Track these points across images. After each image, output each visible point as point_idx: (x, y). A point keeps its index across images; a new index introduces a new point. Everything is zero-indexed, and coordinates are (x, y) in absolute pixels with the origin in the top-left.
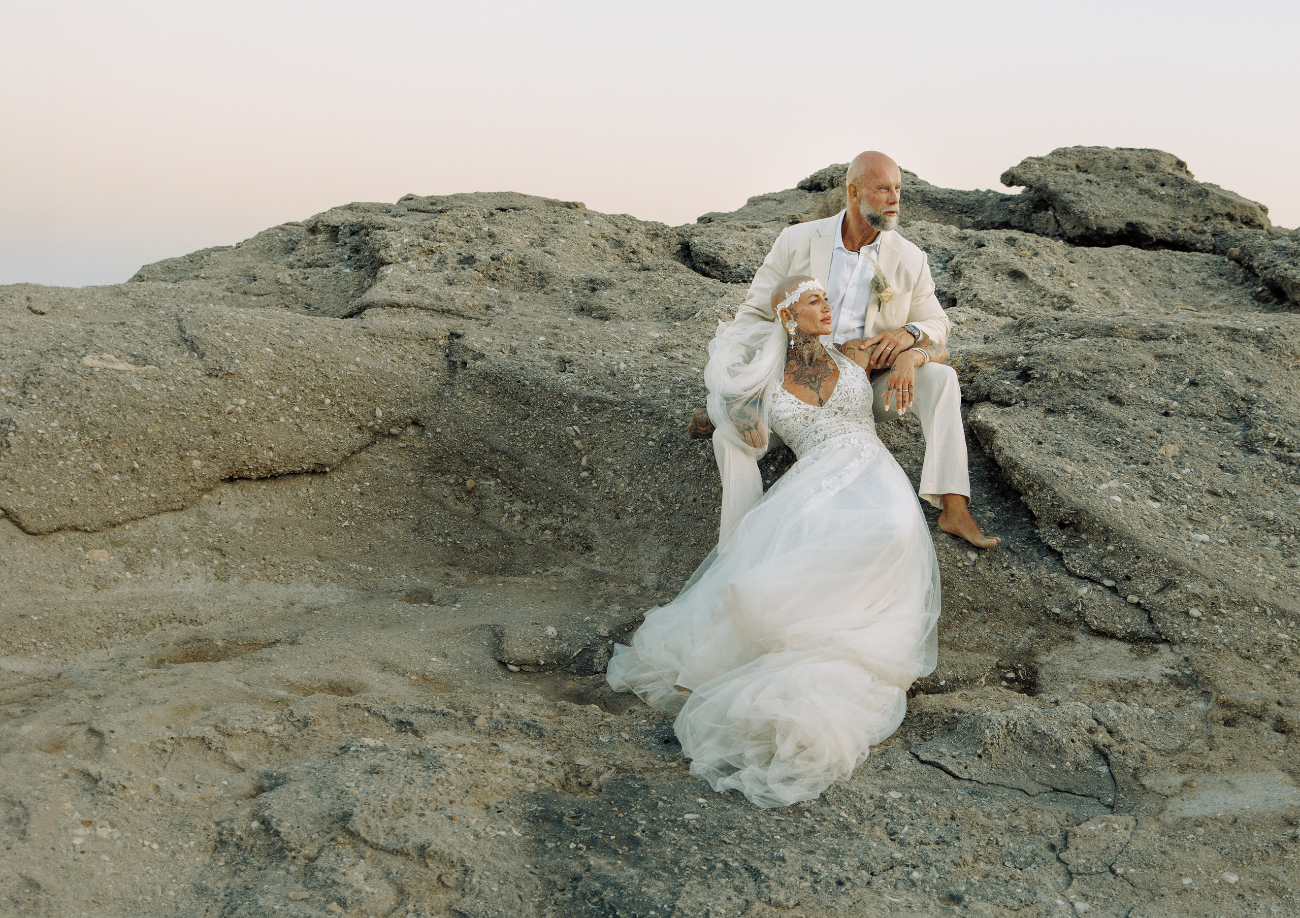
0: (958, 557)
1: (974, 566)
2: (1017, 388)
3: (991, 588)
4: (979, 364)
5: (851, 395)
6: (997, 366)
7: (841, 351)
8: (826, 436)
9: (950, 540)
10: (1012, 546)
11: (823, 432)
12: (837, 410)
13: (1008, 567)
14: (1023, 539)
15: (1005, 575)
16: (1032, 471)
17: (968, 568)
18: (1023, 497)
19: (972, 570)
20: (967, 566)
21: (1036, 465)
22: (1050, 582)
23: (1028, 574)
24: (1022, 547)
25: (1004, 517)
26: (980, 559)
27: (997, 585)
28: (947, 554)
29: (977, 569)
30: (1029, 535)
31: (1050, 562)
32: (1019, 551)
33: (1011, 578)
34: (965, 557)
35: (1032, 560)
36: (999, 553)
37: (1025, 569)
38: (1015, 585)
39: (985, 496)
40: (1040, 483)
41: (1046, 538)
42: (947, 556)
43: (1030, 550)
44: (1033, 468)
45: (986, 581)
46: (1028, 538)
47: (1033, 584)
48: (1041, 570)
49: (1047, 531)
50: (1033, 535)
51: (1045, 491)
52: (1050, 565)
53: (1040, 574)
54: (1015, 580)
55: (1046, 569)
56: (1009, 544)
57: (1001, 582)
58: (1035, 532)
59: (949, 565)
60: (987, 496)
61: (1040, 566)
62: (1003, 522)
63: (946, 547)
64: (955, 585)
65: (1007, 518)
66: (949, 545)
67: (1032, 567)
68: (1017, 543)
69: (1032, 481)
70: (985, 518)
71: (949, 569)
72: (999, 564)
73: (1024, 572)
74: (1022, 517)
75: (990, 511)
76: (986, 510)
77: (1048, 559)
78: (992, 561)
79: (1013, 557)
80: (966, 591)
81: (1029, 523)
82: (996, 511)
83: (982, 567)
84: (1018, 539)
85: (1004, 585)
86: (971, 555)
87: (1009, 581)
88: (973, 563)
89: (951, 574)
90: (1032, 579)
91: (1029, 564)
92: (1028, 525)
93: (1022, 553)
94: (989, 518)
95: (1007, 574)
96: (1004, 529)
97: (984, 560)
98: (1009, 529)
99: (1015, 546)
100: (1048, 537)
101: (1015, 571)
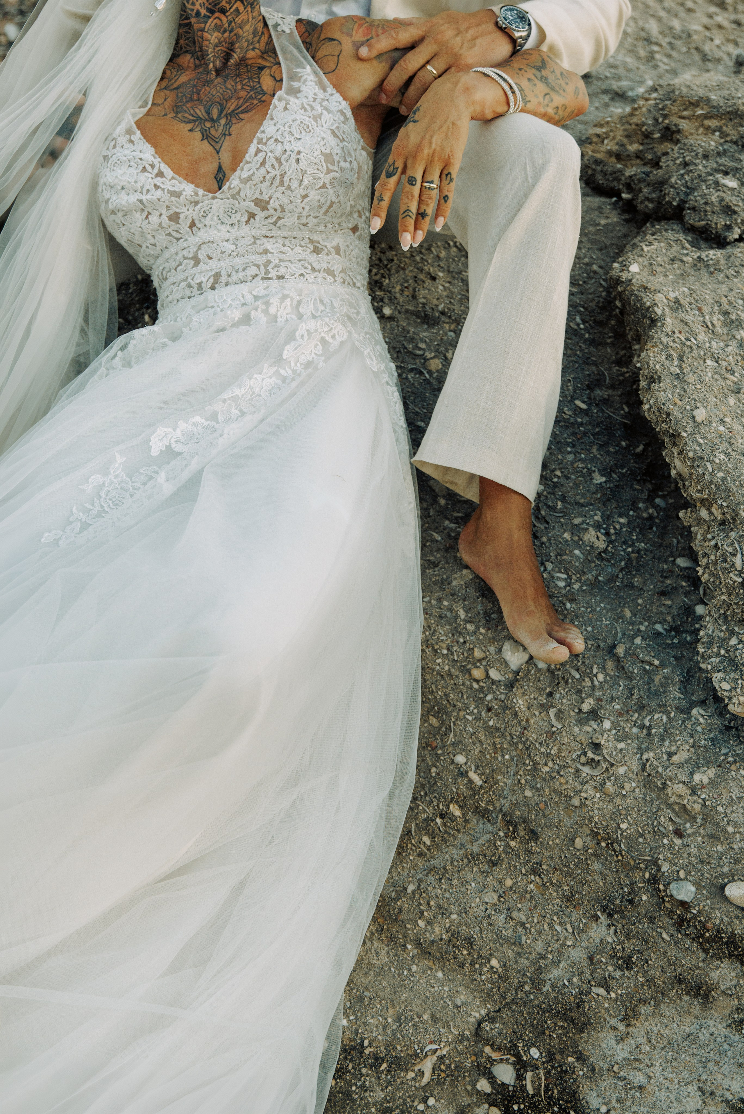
0: (478, 654)
1: (511, 685)
3: (535, 765)
4: (684, 125)
7: (308, 45)
8: (217, 276)
9: (473, 593)
10: (620, 650)
11: (213, 266)
13: (594, 714)
14: (658, 627)
15: (578, 739)
16: (710, 470)
17: (494, 687)
18: (686, 513)
19: (503, 697)
20: (493, 682)
21: (730, 450)
22: (689, 797)
23: (637, 753)
24: (647, 658)
25: (630, 549)
26: (529, 671)
27: (552, 760)
28: (453, 635)
29: (515, 700)
30: (676, 618)
31: (703, 730)
32: (636, 671)
33: (590, 755)
34: (496, 654)
35: (659, 706)
36: (583, 663)
37: (635, 730)
38: (595, 778)
39: (599, 479)
40: (726, 510)
41: (710, 658)
42: (452, 642)
43: (665, 671)
44: (717, 461)
45: (527, 739)
46: (672, 629)
47: (642, 784)
48: (674, 748)
49: (719, 638)
50: (687, 619)
51: (733, 535)
52: (703, 742)
53: (669, 760)
54: (599, 761)
55: (688, 748)
56: (618, 638)
57: (563, 755)
58: (695, 612)
59: (453, 666)
60: (604, 479)
61: (676, 735)
62: (623, 563)
63: (457, 616)
64: (454, 725)
65: (639, 551)
66: (462, 614)
67: (654, 731)
68: (638, 641)
69: (709, 495)
70: (579, 547)
71: (450, 675)
72: (575, 696)
73: (629, 742)
74: (678, 553)
75: (598, 526)
76: (588, 524)
77: (701, 720)
78: (558, 683)
79: (614, 684)
80: (472, 752)
81: (687, 578)
82: (615, 528)
83: (527, 697)
84: (642, 628)
85: (568, 767)
86: (509, 653)
87: (583, 759)
88: (511, 675)
89: (453, 689)
90: (644, 769)
91: (649, 717)
92: (684, 584)
93: (641, 678)
94: (588, 548)
95: (583, 739)
96: (622, 582)
97: (541, 675)
98: (636, 584)
99: (629, 649)
100: (718, 660)
101: (605, 736)
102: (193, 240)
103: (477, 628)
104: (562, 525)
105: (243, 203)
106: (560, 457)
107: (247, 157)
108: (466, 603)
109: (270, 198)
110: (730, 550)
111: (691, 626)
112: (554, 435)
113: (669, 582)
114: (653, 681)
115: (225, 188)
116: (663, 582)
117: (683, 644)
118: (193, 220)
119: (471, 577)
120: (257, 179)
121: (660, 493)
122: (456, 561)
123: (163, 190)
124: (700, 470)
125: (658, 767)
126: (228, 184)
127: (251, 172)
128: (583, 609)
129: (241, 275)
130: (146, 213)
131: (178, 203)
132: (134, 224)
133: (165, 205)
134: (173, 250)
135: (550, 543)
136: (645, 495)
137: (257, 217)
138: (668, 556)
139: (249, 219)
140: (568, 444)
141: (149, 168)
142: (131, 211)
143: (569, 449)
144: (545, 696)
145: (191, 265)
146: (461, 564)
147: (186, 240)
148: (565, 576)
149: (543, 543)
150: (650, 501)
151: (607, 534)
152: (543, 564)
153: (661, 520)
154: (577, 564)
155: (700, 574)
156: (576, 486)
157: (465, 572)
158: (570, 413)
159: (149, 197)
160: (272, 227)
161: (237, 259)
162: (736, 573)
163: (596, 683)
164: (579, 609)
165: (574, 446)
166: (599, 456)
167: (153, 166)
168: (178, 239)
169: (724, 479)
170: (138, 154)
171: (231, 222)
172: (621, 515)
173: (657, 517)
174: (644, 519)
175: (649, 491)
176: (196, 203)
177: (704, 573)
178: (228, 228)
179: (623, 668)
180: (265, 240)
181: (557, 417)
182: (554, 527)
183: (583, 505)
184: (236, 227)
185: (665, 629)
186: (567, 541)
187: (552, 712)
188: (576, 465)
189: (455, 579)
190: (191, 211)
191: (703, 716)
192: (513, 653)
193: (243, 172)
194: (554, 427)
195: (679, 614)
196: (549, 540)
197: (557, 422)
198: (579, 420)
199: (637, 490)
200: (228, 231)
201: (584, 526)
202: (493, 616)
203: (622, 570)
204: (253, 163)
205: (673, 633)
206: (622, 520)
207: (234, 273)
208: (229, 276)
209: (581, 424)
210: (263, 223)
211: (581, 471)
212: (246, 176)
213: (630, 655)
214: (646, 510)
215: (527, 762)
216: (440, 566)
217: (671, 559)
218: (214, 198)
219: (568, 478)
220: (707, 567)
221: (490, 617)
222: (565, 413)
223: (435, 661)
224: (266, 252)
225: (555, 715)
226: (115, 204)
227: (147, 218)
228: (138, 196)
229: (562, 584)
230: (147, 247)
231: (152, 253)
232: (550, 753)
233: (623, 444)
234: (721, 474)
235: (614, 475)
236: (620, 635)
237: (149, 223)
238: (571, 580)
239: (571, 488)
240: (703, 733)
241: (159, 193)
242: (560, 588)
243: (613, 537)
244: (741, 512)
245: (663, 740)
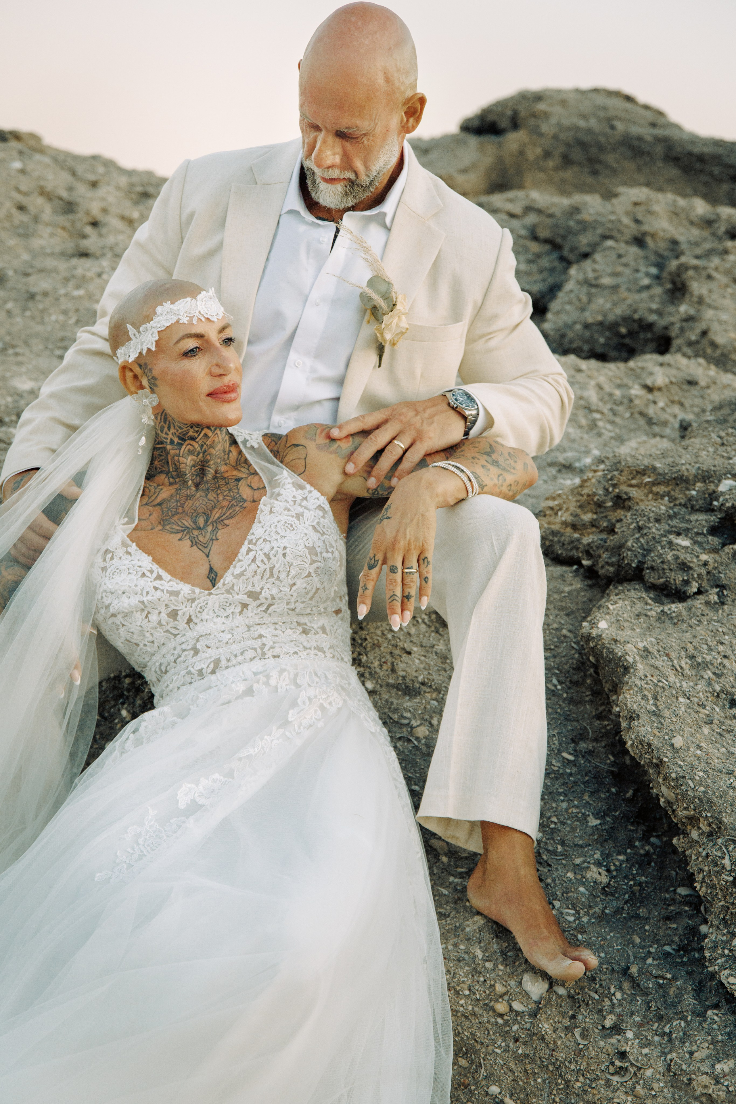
0: (499, 988)
1: (534, 1014)
2: (704, 557)
3: (567, 1082)
4: (634, 493)
8: (217, 662)
9: (487, 936)
10: (634, 970)
11: (213, 653)
12: (245, 599)
13: (617, 1029)
14: (667, 948)
15: (604, 1050)
16: (693, 786)
17: (519, 1018)
18: (679, 839)
19: (528, 1025)
20: (517, 1014)
21: (708, 768)
22: (714, 1087)
23: (661, 1056)
24: (660, 973)
25: (632, 883)
26: (550, 999)
27: (583, 1076)
28: (473, 976)
29: (540, 1025)
30: (683, 938)
31: (719, 1026)
32: (651, 986)
33: (618, 1063)
34: (517, 988)
35: (677, 1014)
36: (601, 985)
37: (657, 1039)
38: (625, 1084)
39: (594, 822)
40: (711, 820)
41: (716, 960)
42: (473, 982)
43: (678, 983)
44: (697, 778)
45: (557, 1060)
46: (680, 948)
47: (669, 1084)
48: (694, 1048)
49: (722, 941)
50: (694, 939)
51: (720, 841)
52: (720, 1037)
53: (691, 1058)
54: (626, 1068)
55: (707, 1045)
56: (631, 961)
57: (592, 1068)
58: (700, 932)
59: (476, 1006)
60: (599, 822)
61: (695, 1035)
62: (627, 896)
63: (475, 957)
64: (484, 1060)
65: (640, 884)
66: (479, 954)
67: (674, 1036)
68: (650, 961)
69: (695, 810)
70: (583, 884)
71: (474, 1015)
72: (596, 1016)
73: (653, 1048)
74: (678, 883)
75: (598, 864)
76: (589, 862)
77: (716, 1018)
78: (580, 1006)
79: (632, 1001)
80: (505, 1081)
81: (689, 904)
82: (615, 865)
83: (551, 1021)
84: (652, 950)
85: (598, 1080)
86: (529, 984)
87: (612, 1069)
88: (533, 1005)
89: (479, 1028)
90: (669, 1070)
91: (669, 1026)
92: (686, 908)
93: (657, 992)
94: (592, 884)
95: (610, 1050)
96: (628, 913)
97: (562, 1001)
98: (641, 915)
99: (642, 968)
100: (723, 960)
101: (630, 1043)
102: (191, 635)
103: (496, 965)
104: (564, 866)
105: (236, 597)
106: (554, 805)
108: (482, 945)
109: (262, 589)
110: (719, 854)
111: (698, 944)
112: (546, 786)
113: (672, 908)
114: (668, 994)
115: (220, 584)
116: (667, 909)
117: (693, 961)
118: (190, 616)
119: (483, 922)
120: (249, 574)
121: (654, 834)
122: (466, 910)
123: (162, 591)
124: (683, 787)
125: (682, 1065)
126: (222, 581)
127: (243, 568)
128: (594, 938)
129: (240, 658)
130: (146, 612)
131: (176, 601)
132: (134, 624)
133: (164, 604)
134: (170, 645)
135: (555, 884)
136: (640, 834)
137: (249, 607)
138: (669, 887)
139: (242, 610)
140: (560, 794)
141: (148, 574)
142: (132, 612)
143: (562, 798)
144: (568, 1019)
145: (191, 655)
146: (472, 912)
147: (184, 635)
148: (573, 912)
149: (548, 885)
150: (645, 838)
151: (608, 871)
152: (550, 903)
153: (658, 855)
154: (583, 900)
155: (698, 888)
156: (573, 829)
157: (476, 918)
158: (558, 765)
159: (149, 598)
160: (263, 614)
161: (234, 645)
162: (727, 873)
163: (615, 1001)
164: (590, 938)
165: (566, 795)
166: (591, 802)
167: (151, 572)
168: (175, 635)
169: (705, 793)
170: (136, 563)
171: (226, 615)
172: (619, 853)
173: (654, 853)
174: (641, 855)
175: (643, 831)
176: (193, 600)
177: (701, 887)
178: (223, 620)
179: (638, 985)
180: (258, 627)
181: (546, 769)
182: (557, 868)
183: (582, 847)
184: (230, 618)
185: (674, 949)
186: (571, 880)
187: (577, 1032)
188: (570, 811)
189: (468, 926)
190: (188, 608)
191: (717, 1015)
192: (533, 984)
193: (236, 569)
194: (545, 779)
195: (685, 935)
196: (554, 880)
197: (547, 775)
198: (568, 771)
199: (631, 830)
200: (224, 623)
201: (586, 865)
202: (509, 954)
203: (626, 902)
204: (245, 561)
205: (682, 953)
206: (621, 858)
207: (233, 658)
208: (228, 660)
209: (571, 774)
210: (255, 612)
211: (576, 816)
212: (238, 572)
213: (643, 973)
214: (643, 847)
215: (559, 1081)
216: (452, 916)
217: (672, 889)
218: (210, 594)
219: (564, 823)
220: (703, 881)
221: (506, 956)
222: (554, 765)
223: (458, 1003)
224: (260, 636)
225: (581, 1035)
226: (116, 608)
227: (147, 617)
228: (138, 598)
229: (571, 919)
230: (145, 645)
231: (149, 650)
232: (580, 1069)
233: (613, 790)
234: (702, 789)
235: (608, 819)
236: (632, 958)
237: (149, 621)
238: (579, 914)
239: (569, 832)
240: (719, 1029)
241: (159, 593)
242: (570, 922)
243: (614, 873)
244: (724, 819)
245: (684, 1043)
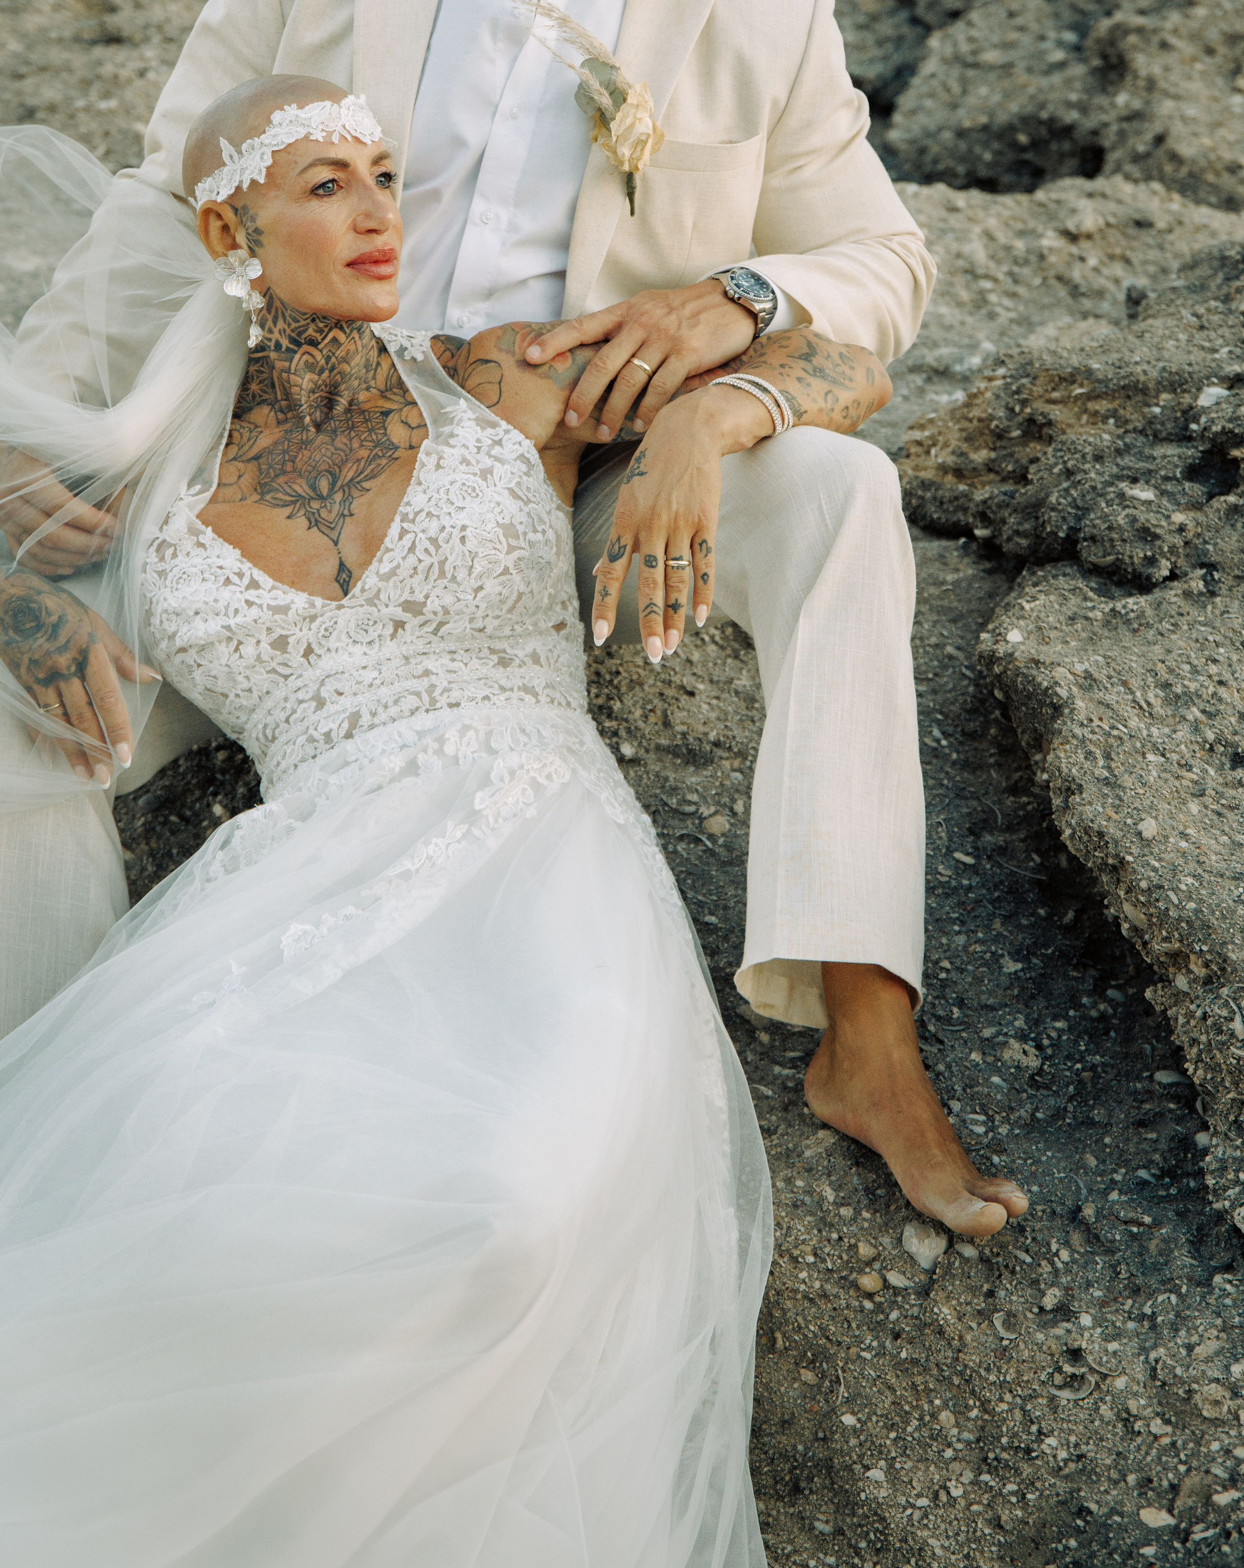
0: (865, 1250)
1: (924, 1292)
4: (1057, 413)
5: (454, 553)
6: (1122, 422)
9: (841, 1163)
10: (1089, 1211)
13: (1064, 1312)
14: (1143, 1174)
15: (1045, 1348)
16: (1176, 902)
17: (899, 1299)
18: (1155, 991)
19: (915, 1311)
20: (896, 1291)
21: (1200, 871)
22: (1230, 1403)
23: (1139, 1355)
24: (1131, 1215)
25: (1079, 1066)
26: (950, 1265)
27: (1011, 1391)
28: (820, 1231)
29: (936, 1310)
30: (1168, 1155)
31: (1234, 1301)
32: (1118, 1237)
33: (1068, 1369)
34: (894, 1248)
35: (1163, 1283)
36: (1034, 1239)
37: (1131, 1325)
38: (1081, 1403)
39: (1011, 966)
40: (1209, 957)
41: (1225, 1191)
42: (820, 1242)
43: (1164, 1231)
44: (1184, 887)
45: (966, 1366)
46: (1164, 1173)
47: (1155, 1401)
48: (1195, 1339)
49: (1235, 1159)
50: (1186, 1156)
51: (1225, 991)
52: (1237, 1319)
53: (1189, 1355)
54: (1083, 1376)
55: (1215, 1333)
56: (1083, 1197)
57: (1025, 1378)
58: (1196, 1145)
59: (827, 1281)
60: (1020, 966)
61: (1195, 1318)
62: (1071, 1088)
63: (822, 1199)
64: (844, 1371)
65: (1093, 1068)
66: (829, 1194)
67: (1160, 1319)
68: (1114, 1196)
69: (1181, 941)
70: (998, 1071)
71: (825, 1296)
72: (1029, 1291)
73: (1125, 1341)
74: (1155, 1065)
75: (1023, 1037)
76: (1006, 1034)
77: (1228, 1287)
78: (1000, 1276)
79: (1086, 1263)
80: (881, 1405)
81: (1176, 1098)
82: (1049, 1037)
83: (954, 1302)
84: (1118, 1177)
85: (1036, 1397)
86: (915, 1241)
87: (1058, 1379)
88: (922, 1277)
89: (833, 1318)
90: (1154, 1376)
91: (1150, 1303)
92: (1172, 1106)
93: (1128, 1247)
94: (1013, 1070)
95: (1054, 1347)
96: (1074, 1118)
97: (971, 1268)
98: (1097, 1119)
99: (1103, 1208)
100: (1237, 1189)
101: (1087, 1335)
103: (857, 1212)
104: (966, 1042)
106: (944, 941)
107: (387, 542)
108: (833, 1178)
110: (1225, 1013)
111: (1193, 1165)
112: (929, 910)
113: (1148, 1106)
114: (1147, 1250)
116: (1139, 1108)
117: (1186, 1194)
119: (832, 1141)
121: (1113, 983)
122: (804, 1121)
123: (261, 606)
124: (1160, 904)
125: (1175, 1368)
128: (1020, 1161)
133: (265, 627)
135: (952, 1072)
136: (1089, 985)
138: (1141, 1071)
140: (953, 921)
141: (235, 579)
142: (212, 643)
143: (957, 928)
144: (982, 1298)
146: (813, 1124)
148: (982, 1118)
149: (938, 1074)
150: (1098, 991)
151: (1039, 1047)
152: (945, 1105)
153: (1120, 1019)
154: (999, 1097)
155: (1190, 1072)
156: (978, 980)
157: (821, 1134)
158: (949, 873)
159: (239, 619)
162: (1239, 1044)
163: (1060, 1265)
164: (1014, 1161)
165: (963, 923)
166: (1005, 933)
167: (240, 575)
169: (1197, 911)
170: (213, 560)
172: (1055, 1018)
173: (1114, 1015)
174: (1093, 1020)
175: (1095, 979)
177: (1196, 1070)
179: (1097, 1237)
181: (928, 882)
182: (952, 1046)
183: (992, 1008)
185: (1153, 1175)
186: (978, 1065)
187: (998, 1319)
188: (971, 949)
189: (808, 1147)
191: (1230, 1282)
192: (921, 1240)
194: (927, 898)
195: (1171, 1150)
196: (949, 1067)
197: (930, 890)
198: (965, 882)
199: (1075, 978)
201: (1001, 1038)
202: (879, 1192)
203: (1071, 1099)
205: (1167, 1180)
206: (1059, 1025)
209: (970, 888)
211: (982, 958)
213: (1104, 1217)
214: (1095, 1005)
215: (971, 1402)
216: (780, 1131)
217: (1145, 1074)
219: (962, 971)
220: (1199, 1060)
221: (874, 1195)
222: (940, 874)
223: (797, 1277)
225: (1004, 1323)
226: (186, 639)
228: (221, 621)
229: (980, 1130)
232: (1005, 1381)
233: (1042, 912)
234: (1192, 905)
235: (1035, 961)
236: (1084, 1191)
238: (993, 1122)
239: (970, 985)
240: (1235, 1306)
241: (254, 612)
242: (979, 1135)
243: (1049, 1051)
244: (1230, 954)
245: (1177, 1330)
